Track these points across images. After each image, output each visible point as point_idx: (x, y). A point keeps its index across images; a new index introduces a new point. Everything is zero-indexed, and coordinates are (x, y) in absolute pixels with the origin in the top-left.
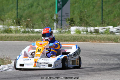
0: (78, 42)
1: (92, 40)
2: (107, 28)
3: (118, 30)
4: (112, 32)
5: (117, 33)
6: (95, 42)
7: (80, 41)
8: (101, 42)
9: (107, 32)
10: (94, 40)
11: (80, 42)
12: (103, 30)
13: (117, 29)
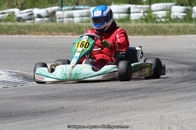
0: (9, 35)
1: (32, 32)
2: (9, 12)
3: (31, 14)
4: (19, 19)
5: (28, 20)
6: (41, 34)
7: (12, 34)
8: (53, 35)
9: (10, 18)
10: (37, 31)
11: (13, 36)
12: (3, 15)
13: (29, 13)
